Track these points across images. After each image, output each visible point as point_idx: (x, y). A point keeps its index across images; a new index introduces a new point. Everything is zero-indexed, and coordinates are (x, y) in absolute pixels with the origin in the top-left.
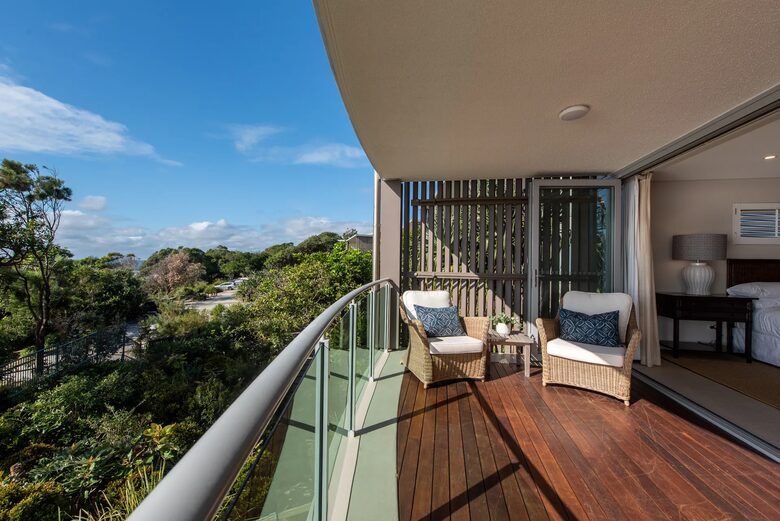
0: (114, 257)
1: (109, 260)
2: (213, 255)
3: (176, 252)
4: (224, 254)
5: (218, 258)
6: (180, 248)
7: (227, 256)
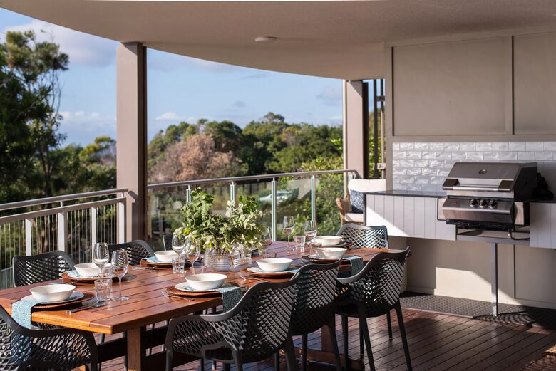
0: (104, 145)
1: (96, 150)
2: (257, 133)
3: (194, 131)
4: (279, 133)
5: (267, 139)
6: (202, 122)
7: (283, 137)
